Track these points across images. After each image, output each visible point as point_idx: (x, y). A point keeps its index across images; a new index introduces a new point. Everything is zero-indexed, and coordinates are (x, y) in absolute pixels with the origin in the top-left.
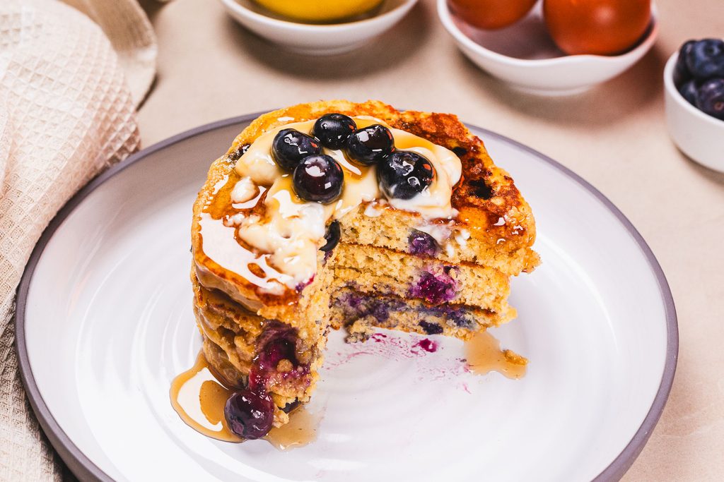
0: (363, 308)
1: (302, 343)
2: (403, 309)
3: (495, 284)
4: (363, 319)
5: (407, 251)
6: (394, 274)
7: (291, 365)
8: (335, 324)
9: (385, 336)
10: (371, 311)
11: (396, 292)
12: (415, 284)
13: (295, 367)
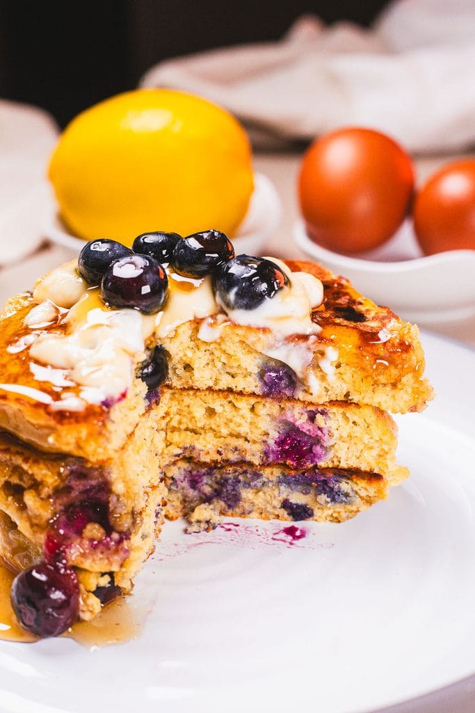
0: (207, 490)
1: (118, 499)
2: (258, 483)
3: (376, 431)
4: (207, 504)
5: (258, 391)
6: (244, 429)
7: (102, 531)
8: (172, 513)
9: (237, 525)
10: (217, 494)
11: (248, 458)
12: (271, 442)
13: (108, 534)
